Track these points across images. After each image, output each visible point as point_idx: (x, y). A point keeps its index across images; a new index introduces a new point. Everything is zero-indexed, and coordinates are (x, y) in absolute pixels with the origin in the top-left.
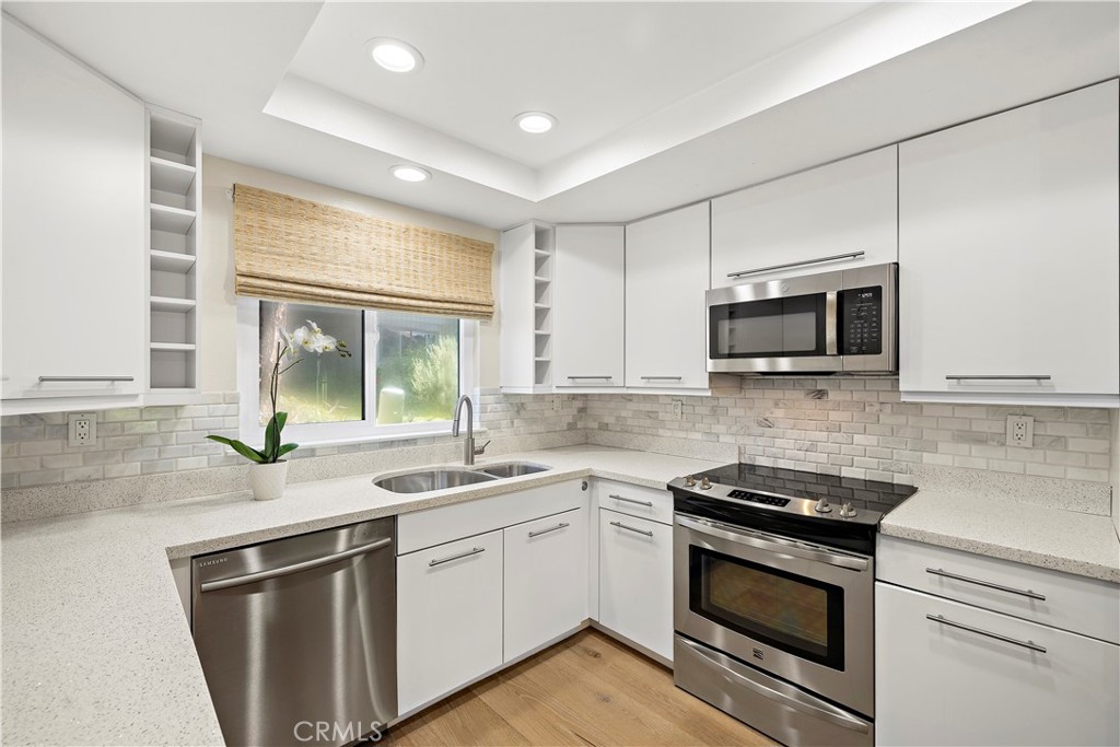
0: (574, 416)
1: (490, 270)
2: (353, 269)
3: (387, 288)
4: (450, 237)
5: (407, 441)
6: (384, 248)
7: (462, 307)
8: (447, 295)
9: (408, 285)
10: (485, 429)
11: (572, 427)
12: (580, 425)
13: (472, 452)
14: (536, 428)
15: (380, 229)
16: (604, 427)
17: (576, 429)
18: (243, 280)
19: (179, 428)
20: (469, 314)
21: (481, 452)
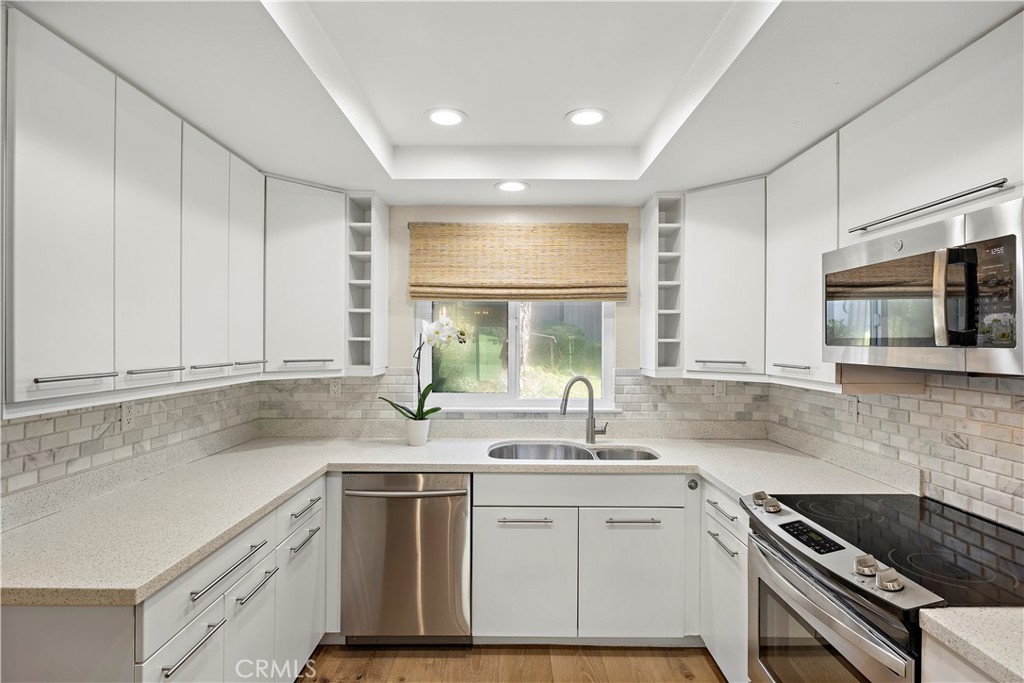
0: (746, 404)
1: (625, 250)
2: (488, 270)
3: (514, 281)
4: (578, 226)
5: (538, 415)
6: (514, 248)
7: (590, 290)
8: (574, 281)
9: (535, 276)
10: (620, 410)
11: (741, 417)
12: (756, 415)
13: (592, 433)
14: (688, 414)
15: (511, 233)
16: (783, 422)
17: (750, 420)
18: (413, 289)
19: (380, 390)
20: (608, 297)
21: (603, 432)
